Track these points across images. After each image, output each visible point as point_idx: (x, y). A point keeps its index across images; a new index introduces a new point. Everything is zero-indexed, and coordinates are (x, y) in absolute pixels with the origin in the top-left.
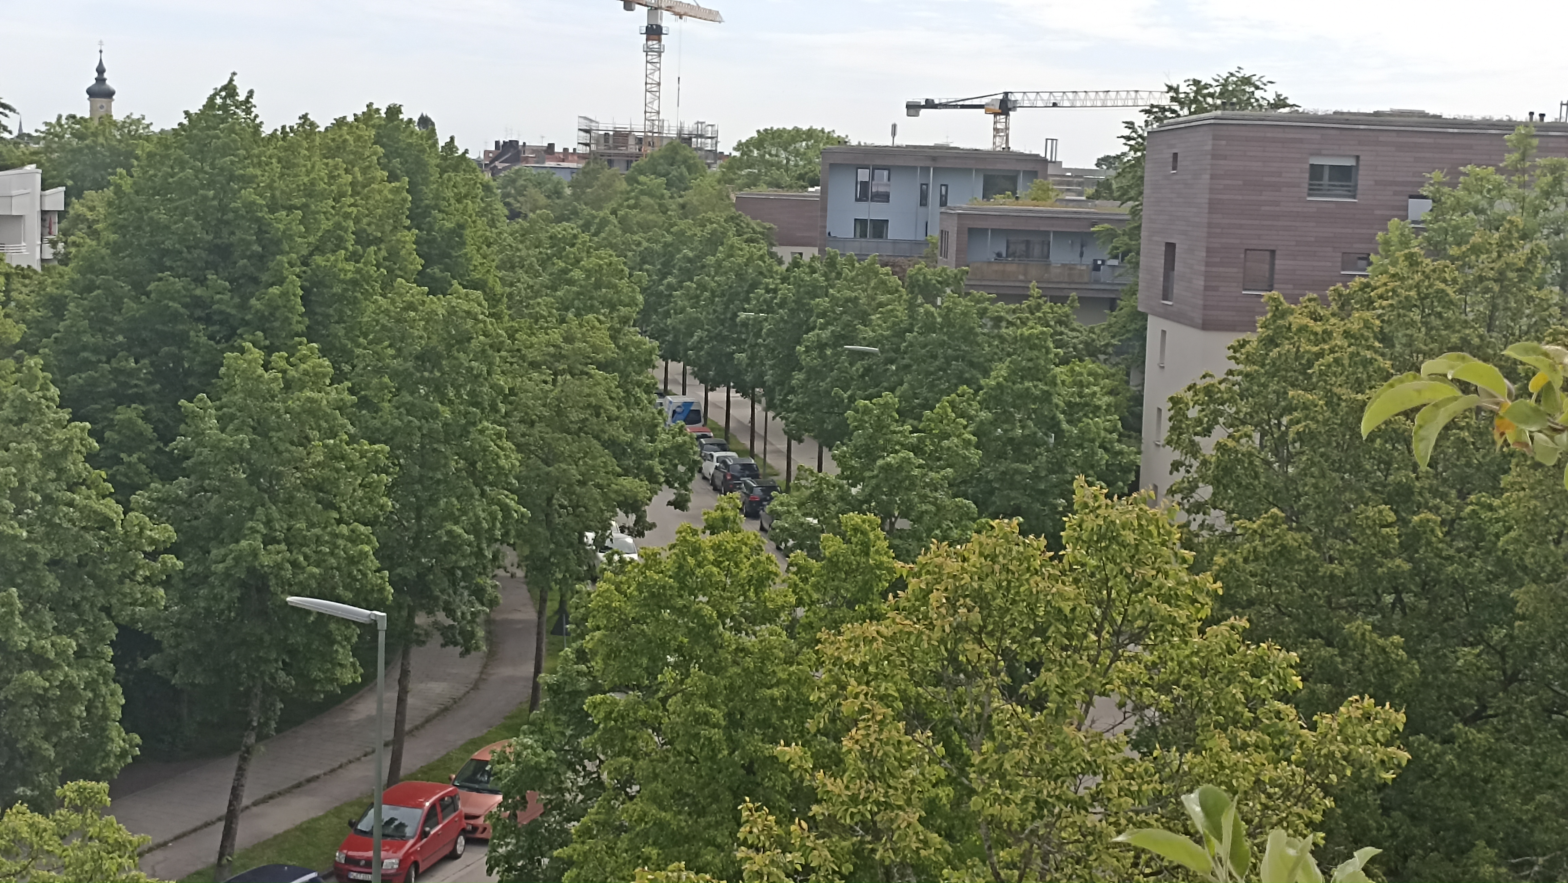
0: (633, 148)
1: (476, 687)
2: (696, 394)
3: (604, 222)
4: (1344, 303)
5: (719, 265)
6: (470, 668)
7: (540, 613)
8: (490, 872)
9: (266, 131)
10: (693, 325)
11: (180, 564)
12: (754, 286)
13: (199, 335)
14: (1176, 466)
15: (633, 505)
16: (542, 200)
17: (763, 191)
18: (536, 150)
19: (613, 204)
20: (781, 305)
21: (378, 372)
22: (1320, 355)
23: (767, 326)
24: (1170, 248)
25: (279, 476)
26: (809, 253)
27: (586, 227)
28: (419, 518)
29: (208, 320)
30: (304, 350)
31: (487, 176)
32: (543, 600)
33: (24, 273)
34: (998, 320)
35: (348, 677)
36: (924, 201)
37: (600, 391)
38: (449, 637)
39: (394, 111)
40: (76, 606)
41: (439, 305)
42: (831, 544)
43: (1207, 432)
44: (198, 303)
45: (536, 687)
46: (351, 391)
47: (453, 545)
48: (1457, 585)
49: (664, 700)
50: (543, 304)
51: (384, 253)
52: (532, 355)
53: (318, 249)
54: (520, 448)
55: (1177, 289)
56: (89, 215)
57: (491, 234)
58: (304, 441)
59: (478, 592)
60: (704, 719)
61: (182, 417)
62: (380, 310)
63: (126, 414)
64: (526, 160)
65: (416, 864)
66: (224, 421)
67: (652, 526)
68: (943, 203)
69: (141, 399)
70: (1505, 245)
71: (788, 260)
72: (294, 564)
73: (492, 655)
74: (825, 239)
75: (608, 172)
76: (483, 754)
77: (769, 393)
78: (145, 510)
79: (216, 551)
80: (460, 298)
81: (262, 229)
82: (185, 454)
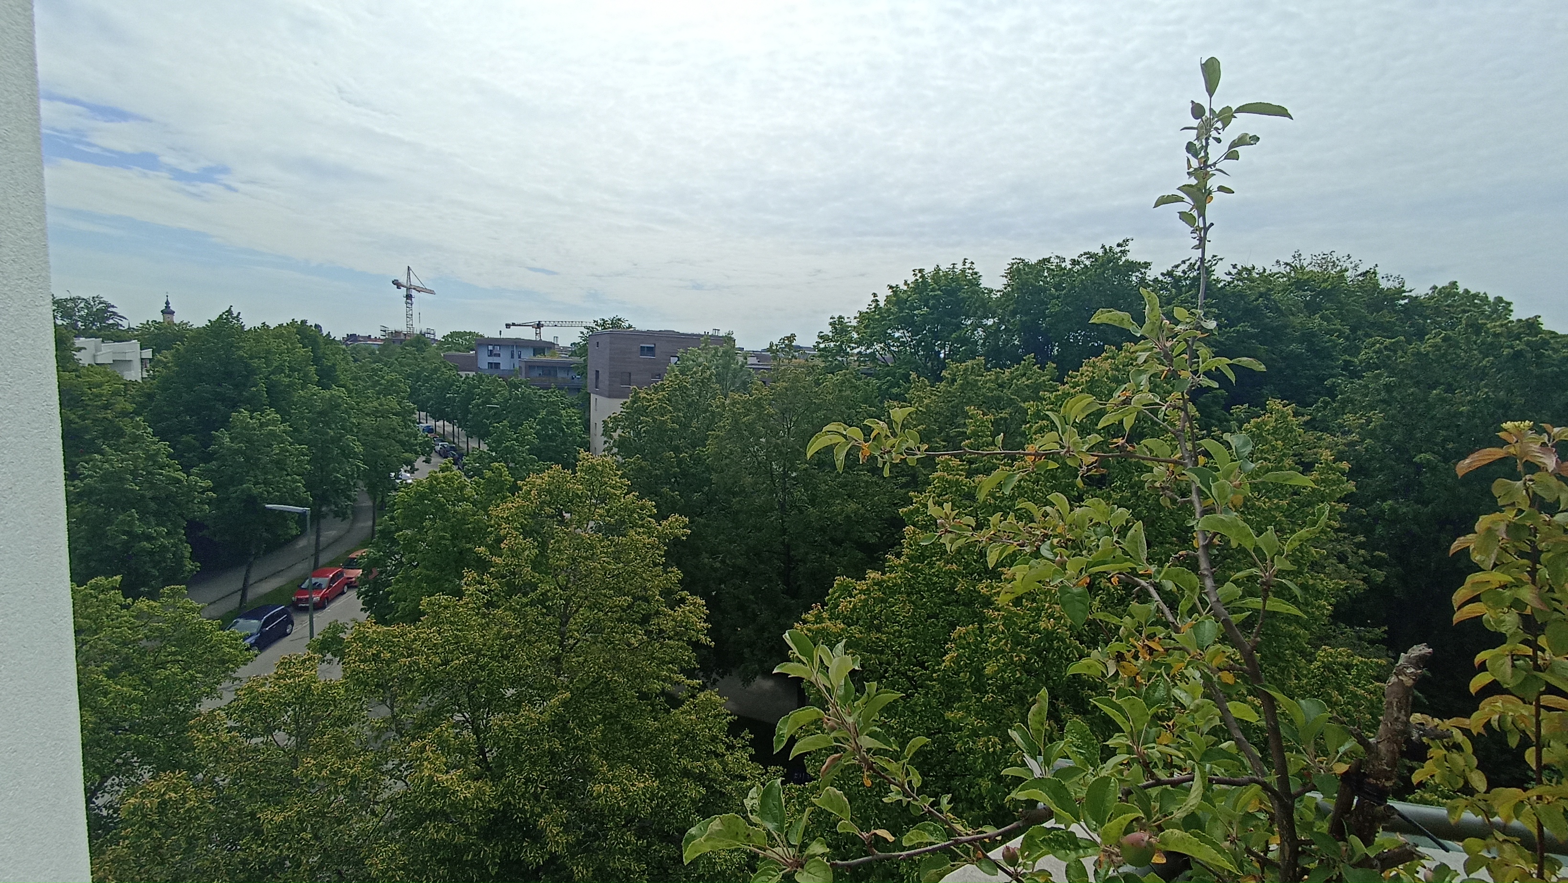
0: (403, 337)
1: (348, 532)
2: (431, 423)
3: (392, 364)
4: (656, 389)
5: (438, 378)
6: (345, 525)
7: (374, 503)
8: (358, 598)
9: (247, 328)
10: (429, 399)
11: (215, 495)
12: (452, 385)
13: (219, 406)
14: (605, 442)
15: (410, 463)
16: (367, 355)
17: (453, 353)
18: (363, 337)
19: (396, 357)
20: (462, 392)
21: (302, 418)
22: (650, 406)
23: (457, 399)
24: (597, 372)
25: (259, 459)
26: (471, 374)
27: (385, 365)
28: (322, 472)
29: (223, 401)
30: (268, 412)
31: (344, 346)
32: (375, 499)
33: (134, 383)
34: (540, 395)
35: (294, 533)
36: (512, 357)
37: (395, 423)
38: (336, 515)
39: (304, 322)
40: (166, 515)
41: (327, 394)
42: (488, 474)
43: (615, 431)
44: (219, 394)
45: (373, 530)
46: (290, 426)
47: (338, 480)
48: (693, 475)
49: (426, 532)
50: (370, 392)
51: (302, 375)
52: (366, 411)
53: (273, 373)
54: (363, 444)
55: (600, 385)
56: (165, 360)
57: (347, 367)
58: (270, 446)
59: (349, 498)
60: (443, 538)
61: (214, 438)
62: (301, 396)
63: (185, 438)
64: (360, 341)
65: (327, 598)
66: (232, 440)
67: (417, 470)
68: (520, 357)
69: (193, 432)
70: (703, 372)
71: (464, 376)
72: (268, 492)
73: (354, 520)
74: (477, 369)
75: (393, 345)
76: (353, 555)
77: (459, 422)
78: (197, 475)
79: (232, 489)
80: (336, 391)
81: (247, 365)
82: (215, 452)
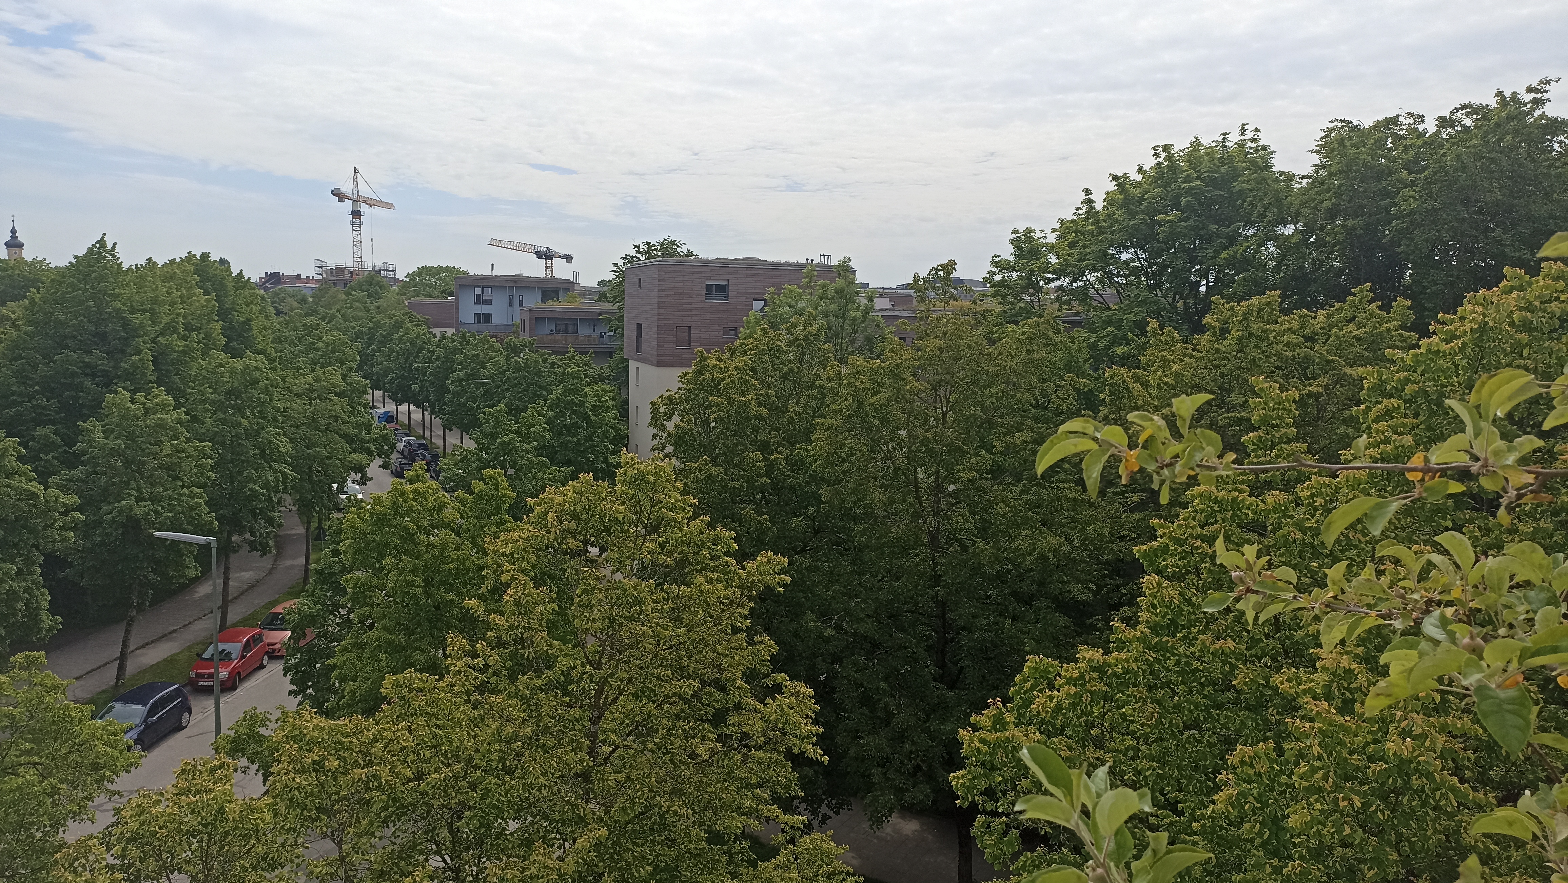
0: (347, 276)
1: (270, 573)
2: (391, 407)
3: (333, 317)
4: (732, 353)
5: (400, 338)
6: (266, 563)
7: (307, 530)
8: (285, 675)
9: (125, 266)
10: (387, 370)
11: (82, 517)
12: (421, 349)
13: (89, 384)
14: (655, 437)
15: (359, 469)
16: (295, 304)
17: (422, 299)
18: (291, 278)
19: (337, 307)
20: (437, 359)
21: (203, 401)
22: (723, 379)
23: (429, 370)
24: (639, 326)
25: (144, 463)
26: (450, 332)
27: (323, 319)
28: (232, 483)
29: (94, 375)
30: (156, 392)
31: (262, 292)
32: (309, 523)
34: (553, 364)
35: (192, 573)
36: (511, 304)
37: (338, 408)
38: (253, 547)
39: (205, 256)
40: (15, 546)
41: (238, 364)
42: (477, 486)
43: (669, 419)
44: (87, 365)
45: (307, 571)
46: (187, 414)
47: (253, 496)
48: (792, 488)
49: (387, 575)
50: (302, 361)
51: (202, 335)
52: (295, 389)
53: (162, 333)
54: (292, 440)
55: (644, 347)
56: (13, 316)
57: (267, 323)
58: (159, 443)
59: (270, 521)
60: (411, 583)
61: (79, 432)
62: (201, 368)
63: (40, 431)
64: (285, 283)
65: (239, 673)
66: (106, 433)
67: (371, 479)
68: (521, 304)
69: (53, 422)
70: (807, 324)
71: (438, 335)
72: (156, 512)
73: (279, 555)
74: (458, 325)
75: (334, 289)
76: (279, 609)
77: (432, 406)
78: (58, 487)
79: (105, 508)
80: (252, 360)
81: (126, 324)
82: (83, 453)
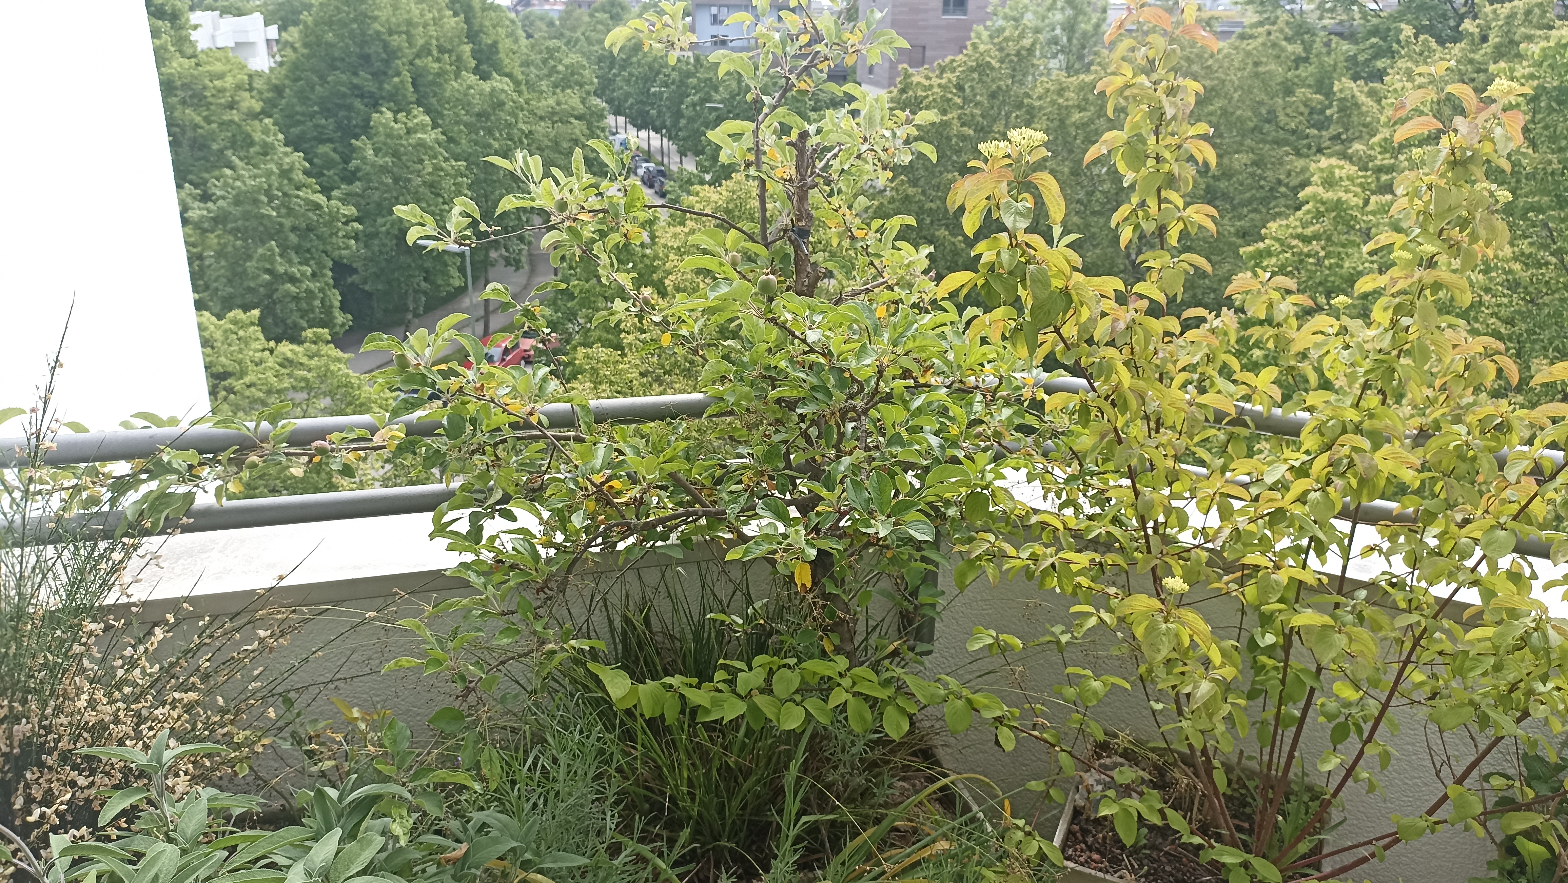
5: (639, 62)
6: (521, 277)
10: (628, 95)
11: (360, 227)
12: (658, 73)
13: (358, 104)
16: (544, 28)
19: (582, 29)
20: (672, 83)
21: (457, 123)
23: (665, 95)
25: (409, 180)
29: (362, 96)
30: (415, 112)
31: (513, 15)
33: (260, 74)
35: (456, 283)
37: (577, 131)
38: (508, 263)
40: (308, 251)
41: (486, 86)
44: (356, 87)
46: (443, 133)
50: (544, 85)
51: (454, 58)
52: (540, 113)
53: (418, 56)
56: (292, 40)
57: (515, 47)
58: (421, 161)
61: (353, 149)
62: (455, 89)
63: (323, 149)
66: (377, 151)
69: (331, 140)
73: (533, 271)
75: (578, 11)
77: (669, 131)
78: (340, 199)
79: (380, 220)
80: (499, 83)
81: (386, 46)
82: (358, 169)
